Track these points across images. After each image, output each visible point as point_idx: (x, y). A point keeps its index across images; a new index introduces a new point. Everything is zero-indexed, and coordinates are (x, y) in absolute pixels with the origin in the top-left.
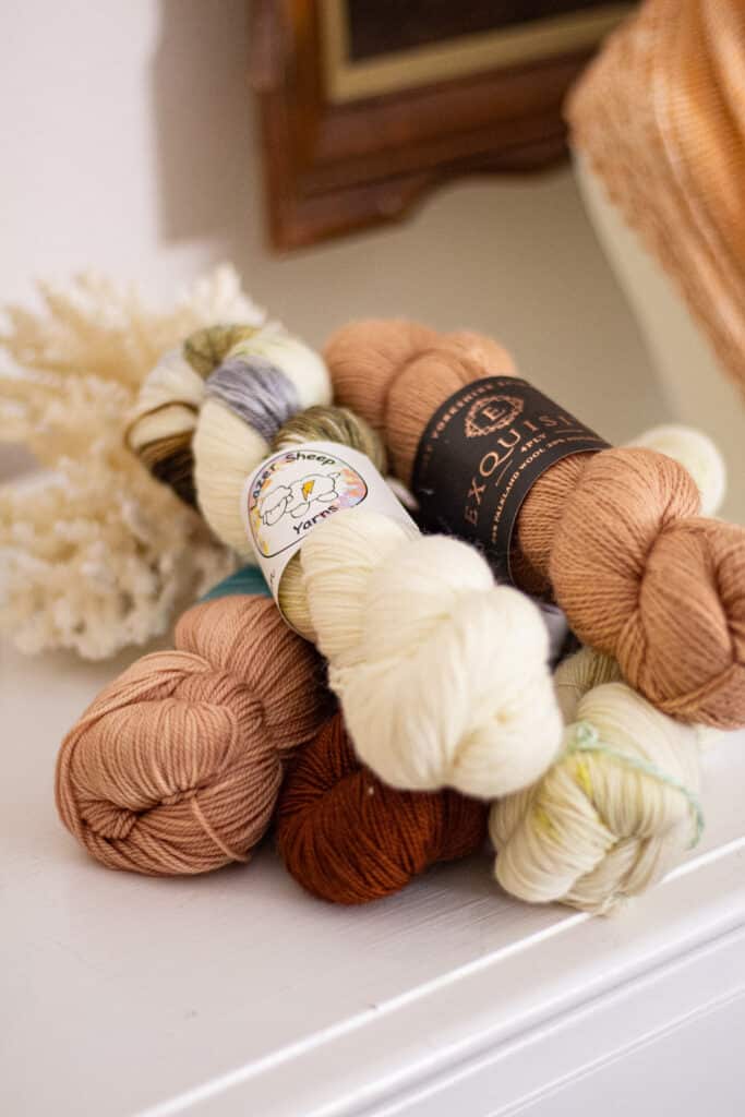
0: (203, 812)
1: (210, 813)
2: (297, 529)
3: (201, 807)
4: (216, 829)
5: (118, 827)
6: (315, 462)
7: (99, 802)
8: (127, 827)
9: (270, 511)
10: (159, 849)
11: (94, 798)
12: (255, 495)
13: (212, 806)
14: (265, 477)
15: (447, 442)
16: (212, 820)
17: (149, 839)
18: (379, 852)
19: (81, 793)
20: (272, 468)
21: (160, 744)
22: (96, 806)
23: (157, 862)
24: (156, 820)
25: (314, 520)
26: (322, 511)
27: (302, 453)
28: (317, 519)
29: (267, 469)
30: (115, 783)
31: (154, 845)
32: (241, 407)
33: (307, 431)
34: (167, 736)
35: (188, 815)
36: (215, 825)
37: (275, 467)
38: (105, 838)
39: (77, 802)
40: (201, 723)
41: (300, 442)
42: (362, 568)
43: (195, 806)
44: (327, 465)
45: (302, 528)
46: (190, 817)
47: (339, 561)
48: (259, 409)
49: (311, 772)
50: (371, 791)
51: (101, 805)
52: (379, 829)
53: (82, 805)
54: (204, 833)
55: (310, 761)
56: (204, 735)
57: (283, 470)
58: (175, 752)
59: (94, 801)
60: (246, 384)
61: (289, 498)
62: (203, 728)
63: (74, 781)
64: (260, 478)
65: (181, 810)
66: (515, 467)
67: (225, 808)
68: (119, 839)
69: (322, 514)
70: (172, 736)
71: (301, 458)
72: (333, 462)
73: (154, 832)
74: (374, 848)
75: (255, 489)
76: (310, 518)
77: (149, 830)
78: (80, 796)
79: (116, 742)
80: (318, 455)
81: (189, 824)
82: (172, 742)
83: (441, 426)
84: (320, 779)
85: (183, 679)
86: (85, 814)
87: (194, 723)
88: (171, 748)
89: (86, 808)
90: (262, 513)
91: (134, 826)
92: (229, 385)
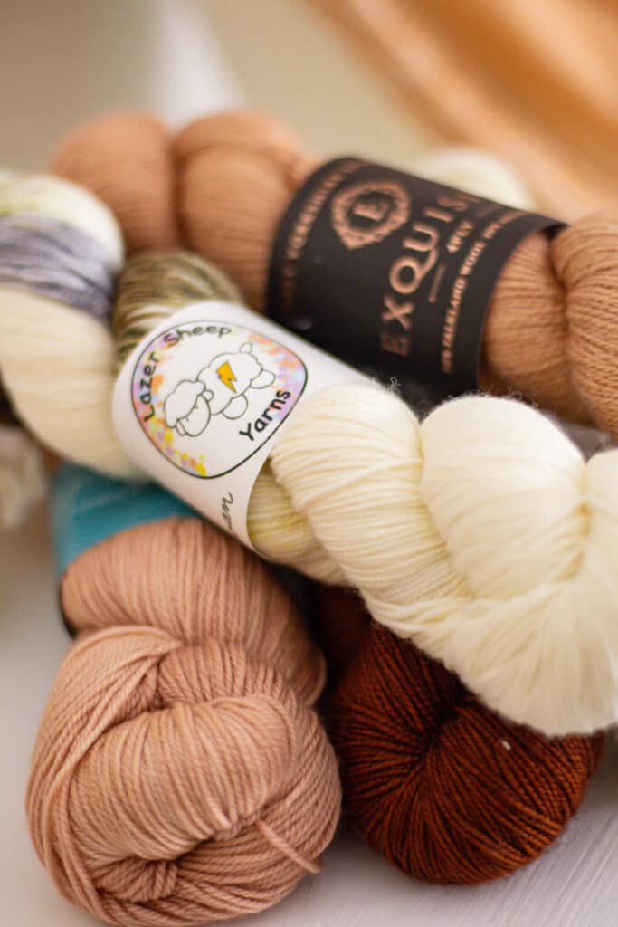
0: (279, 835)
1: (287, 834)
2: (248, 434)
3: (275, 829)
4: (297, 849)
5: (158, 885)
6: (206, 336)
7: (121, 862)
8: (171, 882)
9: (186, 417)
10: (228, 898)
11: (113, 860)
12: (146, 399)
13: (287, 824)
14: (148, 371)
15: (318, 260)
16: (291, 842)
17: (211, 890)
18: (541, 817)
19: (95, 859)
20: (151, 357)
21: (211, 775)
22: (117, 871)
23: (224, 911)
24: (215, 863)
25: (265, 415)
26: (270, 402)
27: (181, 329)
28: (269, 413)
29: (145, 361)
30: (152, 838)
31: (220, 894)
32: (53, 287)
33: (167, 297)
34: (218, 761)
35: (262, 846)
36: (296, 845)
37: (156, 356)
38: (139, 904)
39: (89, 871)
40: (252, 730)
41: (166, 315)
42: (394, 468)
43: (268, 831)
44: (224, 336)
45: (253, 432)
46: (267, 846)
47: (365, 467)
48: (76, 283)
49: (378, 735)
50: (507, 746)
51: (125, 866)
52: (536, 791)
53: (97, 874)
54: (286, 858)
55: (359, 718)
56: (263, 743)
57: (171, 358)
58: (235, 778)
59: (114, 863)
60: (45, 255)
61: (207, 395)
62: (257, 736)
63: (83, 848)
64: (140, 375)
65: (247, 843)
66: (453, 274)
67: (302, 821)
68: (161, 899)
69: (272, 405)
70: (224, 759)
71: (185, 335)
72: (230, 331)
73: (216, 879)
74: (534, 813)
75: (139, 392)
76: (259, 416)
77: (207, 878)
78: (94, 864)
79: (142, 786)
80: (205, 325)
81: (266, 856)
82: (226, 767)
83: (298, 241)
84: (397, 742)
85: (158, 665)
86: (103, 883)
87: (243, 731)
88: (228, 773)
89: (102, 877)
90: (171, 422)
91: (179, 876)
92: (19, 262)
